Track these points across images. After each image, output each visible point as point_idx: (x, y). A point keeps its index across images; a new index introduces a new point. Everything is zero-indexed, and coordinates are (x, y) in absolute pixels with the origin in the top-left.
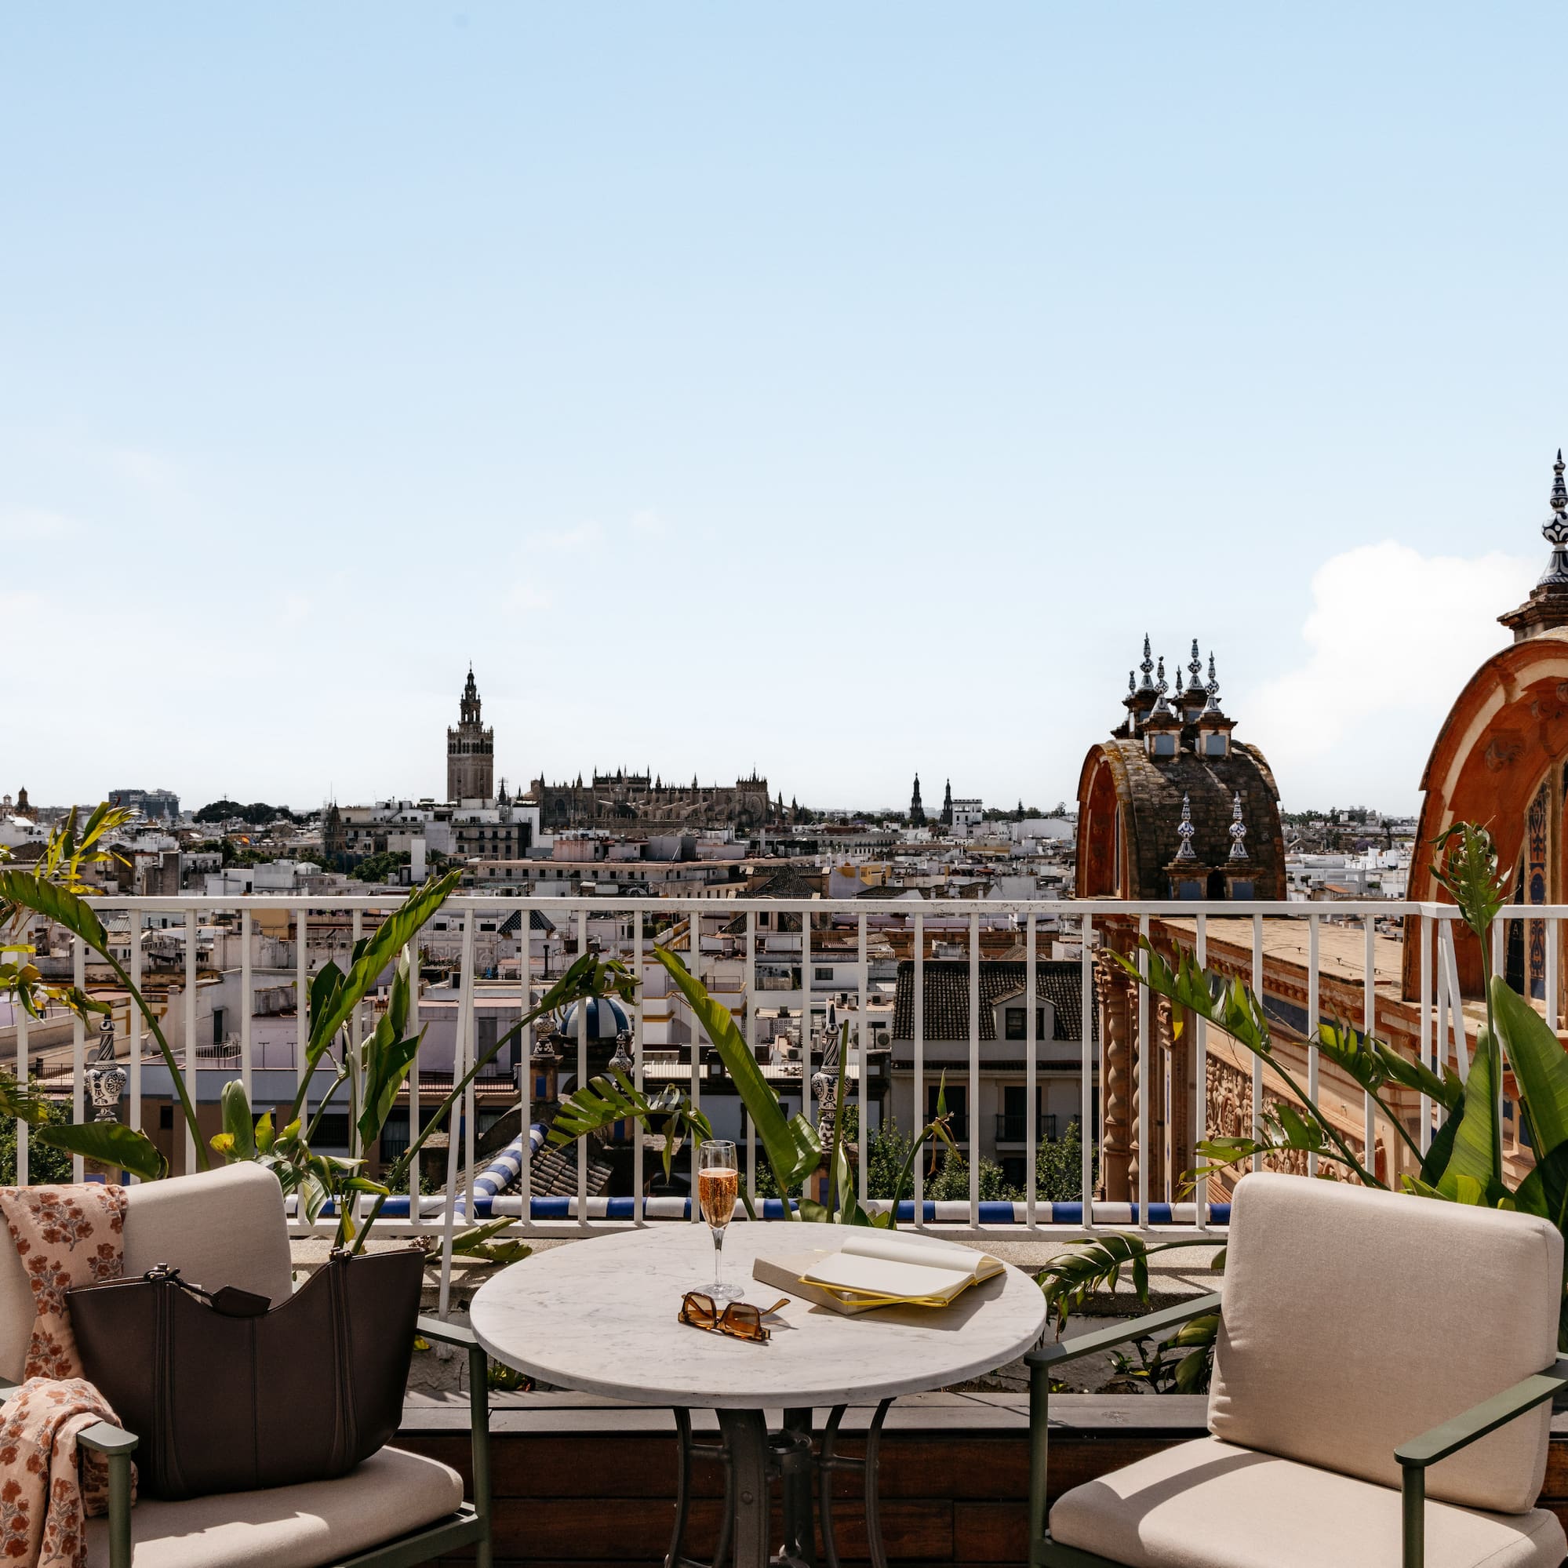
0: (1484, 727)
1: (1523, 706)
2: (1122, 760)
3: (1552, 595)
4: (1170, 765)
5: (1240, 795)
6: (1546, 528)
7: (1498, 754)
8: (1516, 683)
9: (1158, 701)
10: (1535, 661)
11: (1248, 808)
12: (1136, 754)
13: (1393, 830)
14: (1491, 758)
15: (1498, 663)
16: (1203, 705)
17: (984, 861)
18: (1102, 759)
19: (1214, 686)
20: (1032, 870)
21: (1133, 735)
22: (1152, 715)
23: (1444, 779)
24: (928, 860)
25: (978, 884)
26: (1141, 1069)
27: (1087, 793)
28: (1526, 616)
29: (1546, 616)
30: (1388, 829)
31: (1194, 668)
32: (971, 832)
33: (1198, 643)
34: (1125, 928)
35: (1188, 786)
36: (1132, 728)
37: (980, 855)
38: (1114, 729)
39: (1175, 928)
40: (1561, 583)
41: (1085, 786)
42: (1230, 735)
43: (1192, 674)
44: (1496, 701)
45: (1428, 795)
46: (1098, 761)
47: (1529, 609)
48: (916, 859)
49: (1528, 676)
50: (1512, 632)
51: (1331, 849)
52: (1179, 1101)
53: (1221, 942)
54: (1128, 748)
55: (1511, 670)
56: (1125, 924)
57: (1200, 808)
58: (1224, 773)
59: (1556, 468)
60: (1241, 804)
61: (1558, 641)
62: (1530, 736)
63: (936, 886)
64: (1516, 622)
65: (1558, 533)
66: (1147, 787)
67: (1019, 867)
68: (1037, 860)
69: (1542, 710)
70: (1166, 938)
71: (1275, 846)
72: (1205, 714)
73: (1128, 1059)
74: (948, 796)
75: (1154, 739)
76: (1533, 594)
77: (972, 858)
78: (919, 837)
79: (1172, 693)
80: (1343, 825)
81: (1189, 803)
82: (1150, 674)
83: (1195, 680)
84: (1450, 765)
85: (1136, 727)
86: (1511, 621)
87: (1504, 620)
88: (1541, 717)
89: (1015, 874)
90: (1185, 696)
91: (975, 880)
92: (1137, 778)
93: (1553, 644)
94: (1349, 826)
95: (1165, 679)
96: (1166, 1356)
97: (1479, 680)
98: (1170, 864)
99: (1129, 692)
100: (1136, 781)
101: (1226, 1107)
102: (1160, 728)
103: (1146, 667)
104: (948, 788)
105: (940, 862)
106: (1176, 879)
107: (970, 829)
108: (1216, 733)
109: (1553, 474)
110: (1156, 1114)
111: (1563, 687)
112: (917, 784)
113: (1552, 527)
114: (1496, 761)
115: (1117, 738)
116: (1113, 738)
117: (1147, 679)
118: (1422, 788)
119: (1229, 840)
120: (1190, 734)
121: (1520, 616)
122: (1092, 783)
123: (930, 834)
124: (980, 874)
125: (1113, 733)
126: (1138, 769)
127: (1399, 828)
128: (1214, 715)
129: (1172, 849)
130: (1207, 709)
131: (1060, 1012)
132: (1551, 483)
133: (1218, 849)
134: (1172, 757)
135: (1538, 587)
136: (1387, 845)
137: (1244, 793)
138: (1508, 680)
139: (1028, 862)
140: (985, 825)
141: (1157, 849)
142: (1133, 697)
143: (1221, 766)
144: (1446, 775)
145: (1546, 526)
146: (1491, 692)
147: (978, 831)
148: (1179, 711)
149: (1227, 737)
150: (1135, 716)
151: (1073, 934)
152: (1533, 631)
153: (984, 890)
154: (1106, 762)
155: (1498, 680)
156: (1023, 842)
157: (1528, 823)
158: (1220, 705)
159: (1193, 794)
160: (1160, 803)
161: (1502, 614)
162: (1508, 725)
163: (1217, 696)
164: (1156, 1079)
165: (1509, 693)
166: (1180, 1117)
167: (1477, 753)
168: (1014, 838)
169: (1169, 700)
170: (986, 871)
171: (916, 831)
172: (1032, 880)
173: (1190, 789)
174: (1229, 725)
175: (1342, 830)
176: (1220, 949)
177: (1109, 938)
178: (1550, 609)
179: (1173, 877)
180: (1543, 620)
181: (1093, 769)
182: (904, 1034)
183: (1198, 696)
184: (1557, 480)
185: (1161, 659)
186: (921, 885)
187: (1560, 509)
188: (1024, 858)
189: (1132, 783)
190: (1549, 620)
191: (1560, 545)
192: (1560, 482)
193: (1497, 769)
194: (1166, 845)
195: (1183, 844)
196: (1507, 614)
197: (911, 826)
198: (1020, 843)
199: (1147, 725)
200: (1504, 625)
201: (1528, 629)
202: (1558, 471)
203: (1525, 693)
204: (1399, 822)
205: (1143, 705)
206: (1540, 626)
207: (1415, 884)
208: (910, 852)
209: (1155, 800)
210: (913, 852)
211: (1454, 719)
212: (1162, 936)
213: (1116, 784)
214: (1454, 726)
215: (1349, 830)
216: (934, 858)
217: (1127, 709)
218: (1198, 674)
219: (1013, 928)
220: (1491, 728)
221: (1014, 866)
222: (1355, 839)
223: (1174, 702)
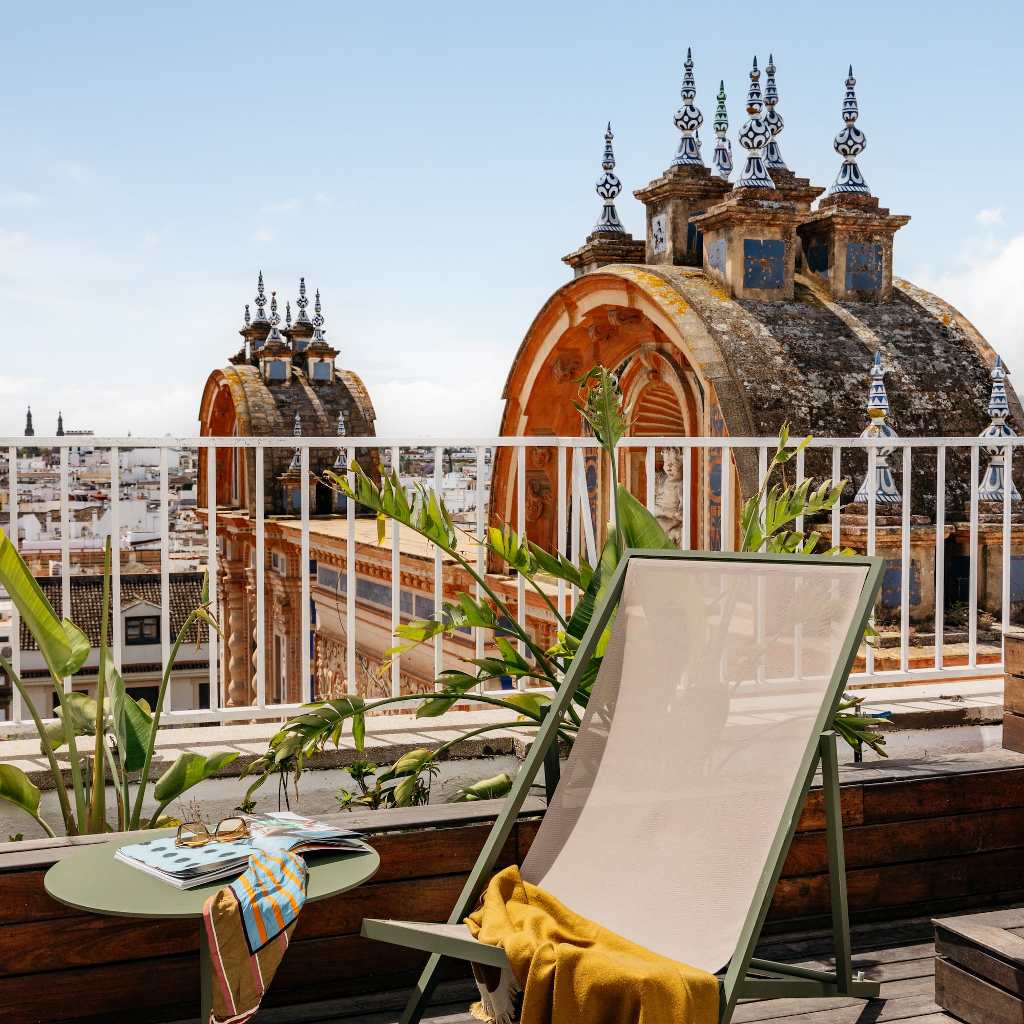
0: (553, 346)
1: (582, 329)
2: (241, 383)
3: (603, 241)
4: (283, 388)
5: (343, 415)
6: (599, 186)
7: (563, 368)
8: (576, 311)
9: (271, 332)
10: (593, 292)
11: (350, 426)
12: (252, 378)
13: (453, 456)
14: (558, 372)
15: (564, 293)
16: (311, 336)
17: (97, 487)
18: (222, 383)
19: (319, 319)
20: (143, 494)
21: (250, 361)
22: (266, 344)
23: (521, 389)
24: (43, 487)
25: (92, 508)
26: (259, 656)
27: (208, 414)
28: (584, 257)
29: (599, 257)
30: (449, 455)
31: (302, 303)
32: (83, 461)
33: (305, 282)
34: (244, 532)
35: (299, 406)
36: (248, 356)
37: (93, 482)
38: (232, 356)
39: (291, 528)
40: (610, 231)
41: (206, 407)
42: (333, 363)
43: (300, 309)
44: (562, 325)
45: (508, 402)
46: (218, 385)
47: (587, 251)
48: (31, 487)
49: (587, 304)
50: (573, 270)
51: (403, 473)
52: (294, 679)
53: (332, 538)
54: (246, 372)
55: (574, 299)
56: (244, 528)
57: (309, 425)
58: (328, 395)
59: (607, 137)
60: (344, 422)
61: (611, 275)
62: (586, 355)
63: (51, 511)
64: (577, 262)
65: (608, 190)
66: (263, 407)
67: (129, 493)
68: (146, 486)
69: (597, 332)
70: (281, 539)
71: (372, 458)
72: (313, 343)
73: (246, 649)
74: (60, 428)
75: (268, 365)
76: (589, 240)
77: (85, 484)
78: (33, 466)
79: (282, 325)
80: (413, 453)
81: (300, 421)
82: (264, 307)
83: (303, 314)
84: (526, 377)
85: (253, 355)
86: (572, 261)
87: (566, 260)
88: (595, 338)
89: (127, 499)
90: (294, 327)
91: (89, 504)
92: (254, 399)
93: (606, 277)
94: (417, 453)
95: (277, 312)
96: (385, 785)
97: (550, 306)
98: (283, 474)
99: (244, 323)
100: (253, 402)
101: (335, 680)
102: (274, 355)
103: (260, 301)
104: (60, 420)
105: (54, 489)
106: (290, 487)
107: (83, 458)
108: (322, 361)
109: (604, 142)
110: (272, 694)
111: (613, 313)
112: (29, 416)
113: (604, 185)
114: (561, 373)
115: (234, 364)
116: (231, 364)
117: (261, 312)
118: (503, 398)
119: (334, 453)
120: (300, 360)
121: (580, 256)
122: (212, 404)
123: (44, 463)
124: (95, 498)
125: (231, 360)
126: (255, 391)
127: (459, 455)
128: (320, 345)
129: (285, 462)
130: (313, 339)
131: (175, 618)
132: (603, 150)
133: (324, 461)
134: (285, 381)
135: (593, 234)
136: (449, 469)
137: (347, 413)
138: (571, 307)
139: (139, 488)
140: (97, 454)
141: (272, 461)
142: (249, 328)
143: (326, 390)
144: (523, 386)
145: (599, 184)
146: (558, 318)
147: (89, 460)
148: (289, 341)
149: (331, 364)
150: (251, 345)
151: (183, 552)
152: (589, 269)
153: (98, 513)
154: (225, 386)
155: (564, 307)
156: (133, 469)
157: (584, 425)
158: (324, 336)
159: (303, 413)
160: (275, 421)
161: (565, 255)
162: (570, 345)
163: (322, 328)
164: (272, 663)
165: (572, 319)
166: (294, 693)
167: (547, 368)
168: (125, 466)
169: (281, 331)
170: (100, 496)
171: (29, 460)
172: (143, 503)
173: (300, 409)
174: (333, 353)
175: (412, 457)
176: (331, 544)
177: (229, 542)
178: (602, 252)
179: (287, 486)
180: (597, 261)
181: (213, 392)
182: (28, 646)
183: (306, 329)
184: (608, 147)
185: (274, 294)
186: (37, 510)
187: (609, 171)
188: (135, 485)
189: (250, 404)
190: (601, 260)
191: (609, 200)
192: (610, 149)
193: (562, 381)
194: (280, 458)
195: (295, 458)
196: (569, 255)
197: (25, 455)
198: (130, 471)
199: (262, 352)
200: (567, 264)
201: (585, 268)
202: (608, 140)
203: (585, 318)
204: (459, 450)
205: (258, 335)
206: (594, 265)
207: (497, 477)
208: (24, 480)
209: (271, 419)
210: (27, 480)
211: (530, 339)
212: (278, 537)
213: (236, 404)
214: (529, 345)
215: (418, 457)
216: (48, 485)
217: (243, 338)
218: (305, 309)
219: (127, 548)
220: (558, 347)
221: (125, 492)
222: (423, 464)
223: (284, 333)
